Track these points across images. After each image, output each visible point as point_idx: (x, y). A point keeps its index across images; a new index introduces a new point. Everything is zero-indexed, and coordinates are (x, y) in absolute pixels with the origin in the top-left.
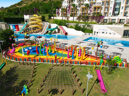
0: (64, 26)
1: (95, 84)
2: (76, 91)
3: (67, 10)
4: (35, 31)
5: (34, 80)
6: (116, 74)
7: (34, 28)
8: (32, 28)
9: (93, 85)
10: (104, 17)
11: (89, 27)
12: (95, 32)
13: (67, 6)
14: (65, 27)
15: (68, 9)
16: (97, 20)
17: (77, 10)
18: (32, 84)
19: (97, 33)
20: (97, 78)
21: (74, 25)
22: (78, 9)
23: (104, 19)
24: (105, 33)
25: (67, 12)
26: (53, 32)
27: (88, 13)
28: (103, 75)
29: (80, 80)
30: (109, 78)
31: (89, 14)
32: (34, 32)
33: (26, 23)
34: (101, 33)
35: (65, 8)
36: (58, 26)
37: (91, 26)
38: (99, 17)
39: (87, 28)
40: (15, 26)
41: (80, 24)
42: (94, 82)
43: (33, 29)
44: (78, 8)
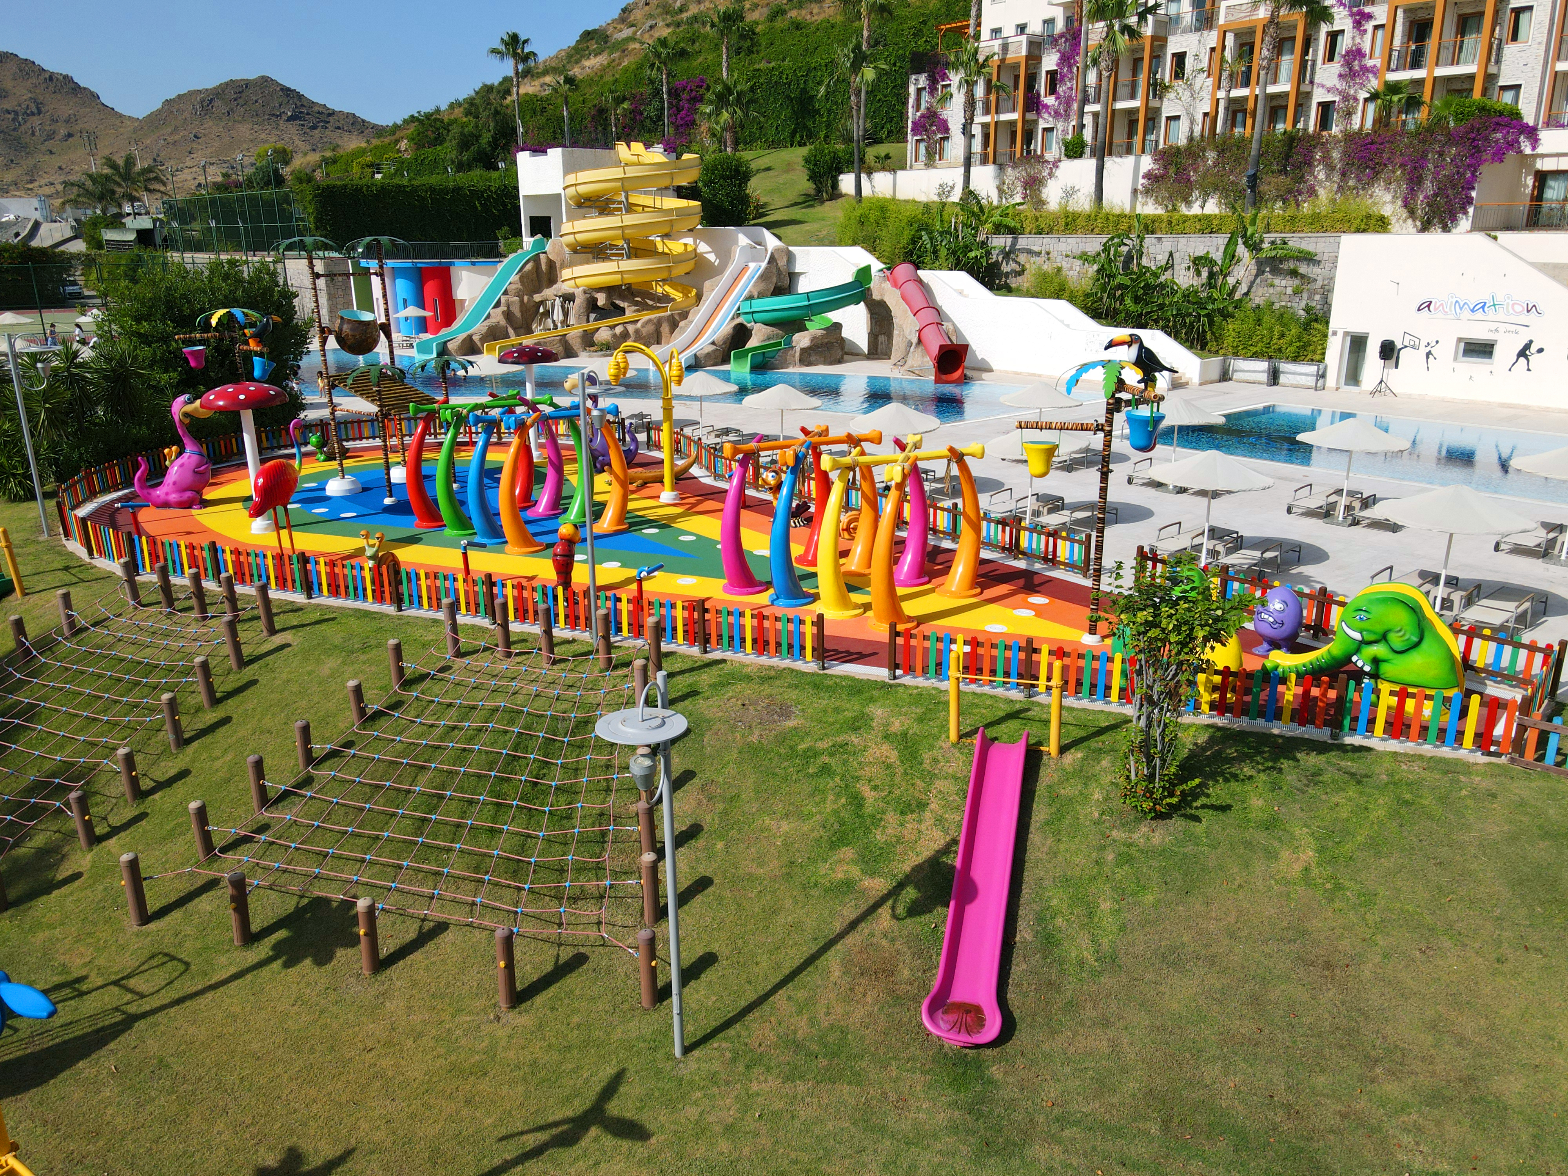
0: (957, 266)
1: (885, 912)
2: (579, 960)
3: (1032, 79)
4: (603, 335)
5: (183, 774)
6: (1270, 825)
7: (601, 299)
8: (580, 300)
9: (853, 925)
10: (1532, 133)
11: (1285, 284)
12: (1358, 343)
13: (1049, 22)
14: (962, 279)
15: (1050, 61)
16: (1429, 187)
17: (1166, 73)
18: (142, 816)
19: (1388, 351)
20: (941, 843)
21: (1084, 258)
22: (1180, 58)
23: (1542, 178)
24: (1505, 351)
25: (1033, 104)
26: (802, 340)
27: (1319, 96)
28: (1059, 816)
29: (700, 842)
30: (1124, 859)
31: (1326, 108)
32: (588, 340)
33: (528, 241)
34: (1447, 349)
35: (1019, 49)
36: (876, 265)
37: (1309, 258)
38: (1452, 139)
39: (1259, 297)
40: (421, 278)
41: (1168, 243)
42: (879, 885)
43: (592, 306)
44: (1174, 45)
